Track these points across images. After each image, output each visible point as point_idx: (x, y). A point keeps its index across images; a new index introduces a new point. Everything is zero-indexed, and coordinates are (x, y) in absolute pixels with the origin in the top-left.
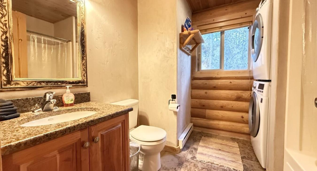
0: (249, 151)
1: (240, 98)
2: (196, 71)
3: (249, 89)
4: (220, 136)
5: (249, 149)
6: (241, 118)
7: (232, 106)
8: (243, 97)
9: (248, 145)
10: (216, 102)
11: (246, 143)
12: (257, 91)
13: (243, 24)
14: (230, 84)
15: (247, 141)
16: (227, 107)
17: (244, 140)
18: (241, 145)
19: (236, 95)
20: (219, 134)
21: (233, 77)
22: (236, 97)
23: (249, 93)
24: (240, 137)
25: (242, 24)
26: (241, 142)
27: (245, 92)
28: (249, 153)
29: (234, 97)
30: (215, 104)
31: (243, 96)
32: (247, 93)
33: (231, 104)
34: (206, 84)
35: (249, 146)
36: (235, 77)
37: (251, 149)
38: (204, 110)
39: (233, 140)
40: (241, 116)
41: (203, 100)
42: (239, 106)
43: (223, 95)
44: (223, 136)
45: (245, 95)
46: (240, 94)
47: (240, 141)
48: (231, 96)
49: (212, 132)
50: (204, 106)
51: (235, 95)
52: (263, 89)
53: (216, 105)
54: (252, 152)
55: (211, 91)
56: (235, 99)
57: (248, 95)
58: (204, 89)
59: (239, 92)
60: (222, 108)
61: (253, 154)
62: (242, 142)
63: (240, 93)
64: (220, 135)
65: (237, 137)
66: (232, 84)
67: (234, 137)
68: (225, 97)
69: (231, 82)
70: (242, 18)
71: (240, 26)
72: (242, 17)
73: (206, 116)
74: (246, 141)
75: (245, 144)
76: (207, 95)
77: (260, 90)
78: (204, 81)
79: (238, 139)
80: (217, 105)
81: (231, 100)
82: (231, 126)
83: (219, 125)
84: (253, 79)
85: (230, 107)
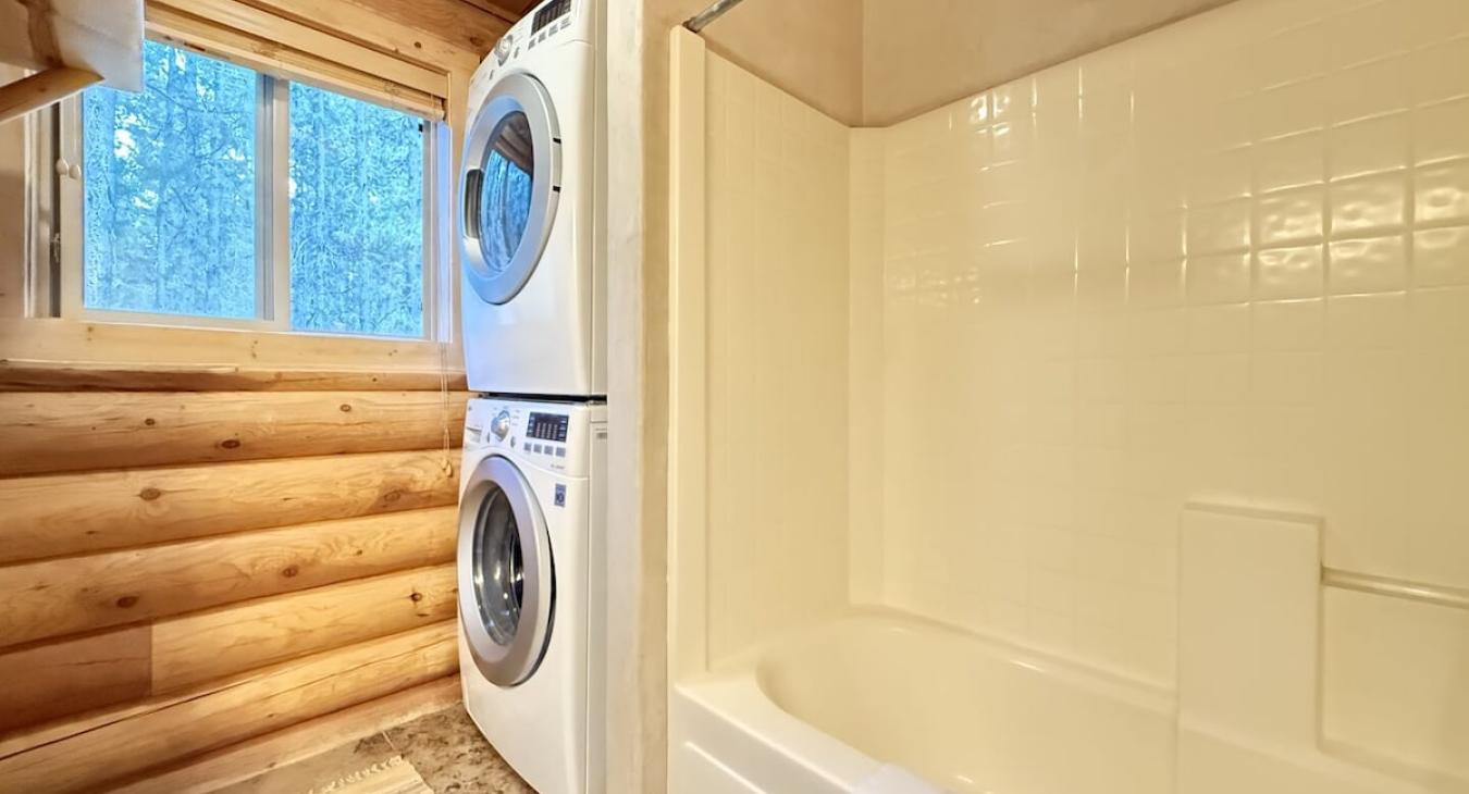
0: (476, 771)
1: (399, 497)
2: (29, 309)
3: (442, 441)
4: (282, 769)
5: (470, 756)
6: (411, 602)
7: (356, 551)
8: (417, 488)
9: (456, 739)
10: (241, 550)
11: (440, 732)
12: (523, 452)
13: (404, 91)
14: (342, 418)
15: (441, 720)
16: (324, 561)
17: (425, 720)
18: (426, 755)
19: (378, 480)
20: (271, 765)
21: (362, 375)
22: (377, 493)
23: (444, 463)
24: (404, 712)
25: (397, 89)
26: (420, 735)
27: (425, 458)
28: (481, 780)
29: (369, 495)
30: (234, 562)
31: (415, 482)
32: (432, 460)
33: (351, 540)
34: (150, 422)
35: (462, 742)
36: (370, 375)
37: (477, 750)
38: (133, 632)
39: (371, 748)
40: (411, 594)
41: (117, 557)
42: (398, 539)
43: (291, 492)
44: (301, 765)
45: (425, 471)
46: (399, 470)
47: (410, 736)
48: (353, 493)
49: (214, 777)
50: (125, 602)
51: (370, 481)
52: (564, 439)
53: (248, 571)
54: (490, 764)
55: (195, 479)
56: (371, 503)
57: (441, 470)
58: (124, 468)
59: (394, 459)
60: (294, 578)
61: (502, 774)
62: (425, 736)
63: (403, 464)
64: (276, 767)
65: (387, 725)
66: (351, 418)
67: (369, 732)
68: (308, 505)
69: (346, 409)
70: (395, 55)
71: (388, 97)
72: (397, 51)
73: (158, 673)
74: (439, 717)
75: (443, 742)
76: (165, 508)
77: (544, 443)
78: (123, 397)
79: (398, 730)
80: (253, 565)
81: (347, 517)
82: (354, 674)
83: (273, 702)
84: (466, 390)
85: (344, 556)
